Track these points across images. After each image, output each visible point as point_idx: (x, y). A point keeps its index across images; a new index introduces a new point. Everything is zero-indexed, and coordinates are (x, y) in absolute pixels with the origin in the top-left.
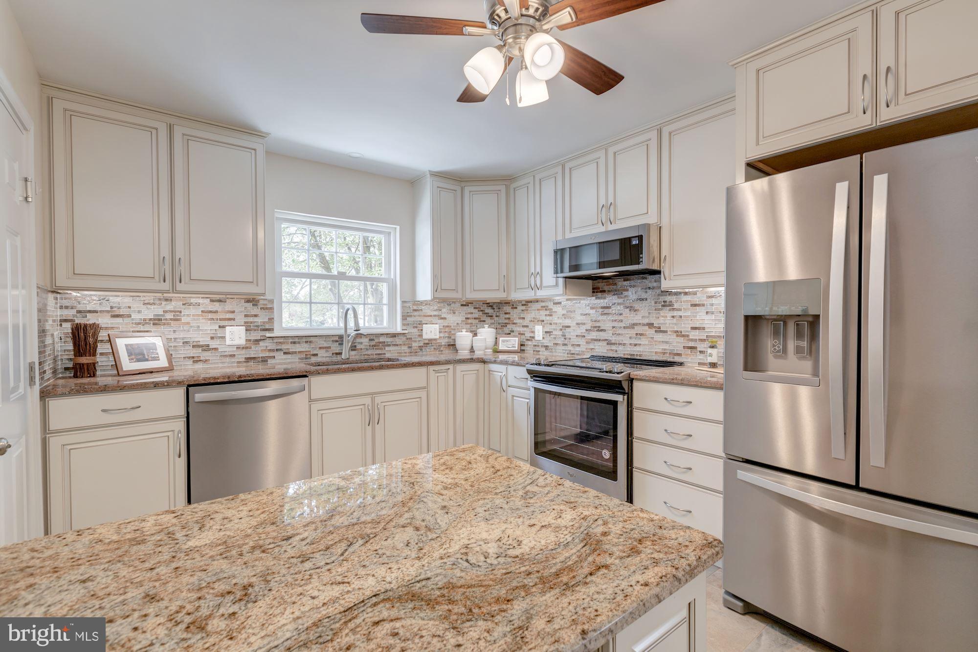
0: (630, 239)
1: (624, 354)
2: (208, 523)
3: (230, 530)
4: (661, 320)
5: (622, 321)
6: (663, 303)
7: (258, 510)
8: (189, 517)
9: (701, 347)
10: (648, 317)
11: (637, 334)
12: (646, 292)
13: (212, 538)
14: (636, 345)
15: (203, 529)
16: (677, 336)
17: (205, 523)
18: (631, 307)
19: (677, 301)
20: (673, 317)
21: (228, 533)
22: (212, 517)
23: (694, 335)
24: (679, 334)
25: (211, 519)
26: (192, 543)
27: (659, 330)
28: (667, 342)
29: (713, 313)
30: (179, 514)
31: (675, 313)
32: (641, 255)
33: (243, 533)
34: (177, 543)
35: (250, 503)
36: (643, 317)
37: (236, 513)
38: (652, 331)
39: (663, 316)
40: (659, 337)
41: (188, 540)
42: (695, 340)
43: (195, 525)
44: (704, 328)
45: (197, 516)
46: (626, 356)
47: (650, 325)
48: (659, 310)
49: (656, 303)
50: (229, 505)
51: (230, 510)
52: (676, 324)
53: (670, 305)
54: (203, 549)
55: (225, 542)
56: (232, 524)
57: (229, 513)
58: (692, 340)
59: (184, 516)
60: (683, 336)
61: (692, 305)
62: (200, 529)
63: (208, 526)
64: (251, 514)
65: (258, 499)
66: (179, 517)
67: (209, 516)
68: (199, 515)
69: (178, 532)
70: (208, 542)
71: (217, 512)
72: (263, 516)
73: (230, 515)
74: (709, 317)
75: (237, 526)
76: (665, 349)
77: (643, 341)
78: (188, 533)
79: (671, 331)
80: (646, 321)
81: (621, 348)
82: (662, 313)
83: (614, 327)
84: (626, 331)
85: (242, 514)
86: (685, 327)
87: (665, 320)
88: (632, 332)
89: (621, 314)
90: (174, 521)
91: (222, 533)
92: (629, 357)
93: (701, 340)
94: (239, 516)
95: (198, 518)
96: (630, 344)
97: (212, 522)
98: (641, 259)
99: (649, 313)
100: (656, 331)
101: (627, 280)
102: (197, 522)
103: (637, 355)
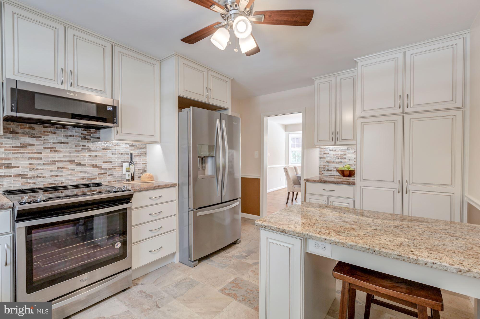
0: (105, 106)
1: (44, 184)
2: (399, 244)
3: (392, 238)
4: (81, 158)
5: (41, 159)
6: (82, 147)
7: (376, 239)
8: (406, 249)
9: (109, 172)
10: (69, 156)
11: (58, 168)
12: (68, 138)
13: (399, 239)
14: (57, 176)
15: (402, 242)
16: (93, 167)
17: (400, 244)
18: (52, 148)
19: (93, 147)
20: (90, 156)
21: (393, 238)
22: (396, 245)
23: (105, 166)
24: (95, 166)
25: (397, 244)
26: (407, 240)
27: (79, 164)
28: (85, 172)
29: (115, 154)
30: (411, 252)
31: (92, 154)
32: (115, 119)
33: (388, 236)
34: (413, 242)
35: (377, 243)
36: (64, 156)
37: (386, 242)
38: (73, 165)
39: (82, 155)
40: (80, 169)
41: (408, 242)
42: (106, 169)
43: (405, 245)
44: (111, 162)
45: (402, 248)
46: (46, 186)
47: (72, 161)
48: (79, 151)
49: (76, 146)
50: (386, 246)
51: (387, 244)
52: (92, 160)
53: (88, 149)
54: (404, 238)
55: (395, 236)
56: (389, 240)
57: (389, 243)
58: (103, 169)
59: (409, 250)
60: (98, 167)
61: (103, 149)
62: (403, 243)
63: (399, 243)
64: (380, 239)
65: (373, 243)
66: (411, 251)
67: (397, 246)
68: (401, 248)
69: (412, 245)
70: (401, 238)
71: (393, 245)
72: (376, 237)
73: (389, 242)
74: (114, 156)
75: (389, 238)
76: (83, 177)
77: (64, 172)
78: (408, 244)
79: (89, 165)
80: (69, 158)
81: (39, 180)
82: (81, 153)
83: (30, 164)
84: (46, 166)
85: (384, 241)
86: (99, 161)
87: (83, 158)
88: (55, 167)
89: (41, 153)
90: (413, 250)
91: (395, 239)
92: (50, 186)
93: (109, 169)
94: (385, 241)
95: (402, 246)
96: (52, 176)
97: (397, 243)
98: (115, 121)
99: (70, 153)
100: (76, 165)
101: (47, 127)
102: (403, 246)
103: (58, 184)
